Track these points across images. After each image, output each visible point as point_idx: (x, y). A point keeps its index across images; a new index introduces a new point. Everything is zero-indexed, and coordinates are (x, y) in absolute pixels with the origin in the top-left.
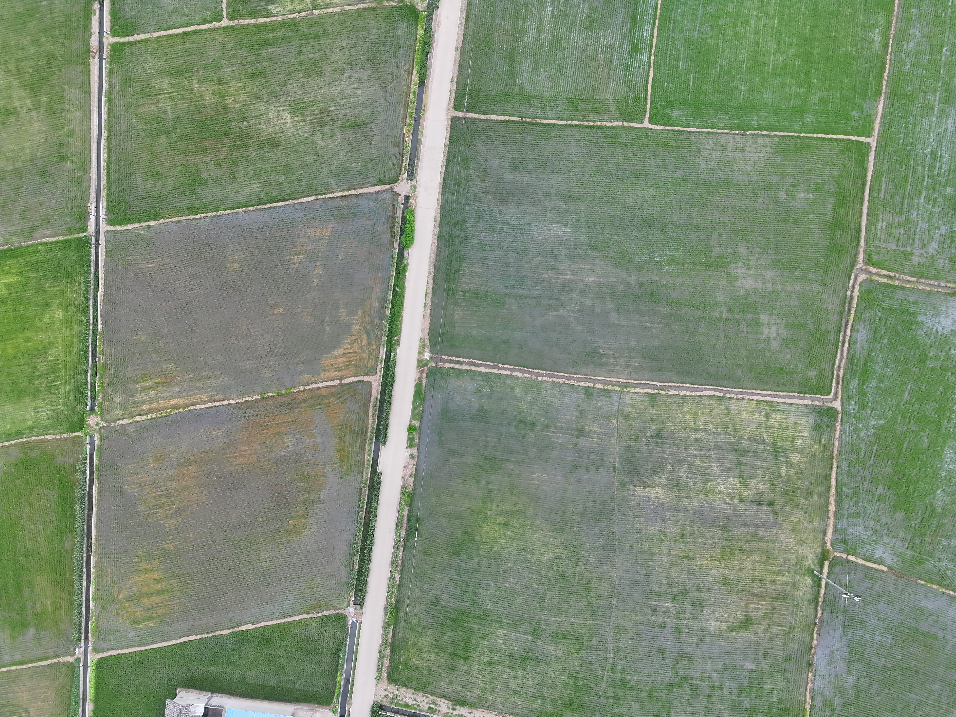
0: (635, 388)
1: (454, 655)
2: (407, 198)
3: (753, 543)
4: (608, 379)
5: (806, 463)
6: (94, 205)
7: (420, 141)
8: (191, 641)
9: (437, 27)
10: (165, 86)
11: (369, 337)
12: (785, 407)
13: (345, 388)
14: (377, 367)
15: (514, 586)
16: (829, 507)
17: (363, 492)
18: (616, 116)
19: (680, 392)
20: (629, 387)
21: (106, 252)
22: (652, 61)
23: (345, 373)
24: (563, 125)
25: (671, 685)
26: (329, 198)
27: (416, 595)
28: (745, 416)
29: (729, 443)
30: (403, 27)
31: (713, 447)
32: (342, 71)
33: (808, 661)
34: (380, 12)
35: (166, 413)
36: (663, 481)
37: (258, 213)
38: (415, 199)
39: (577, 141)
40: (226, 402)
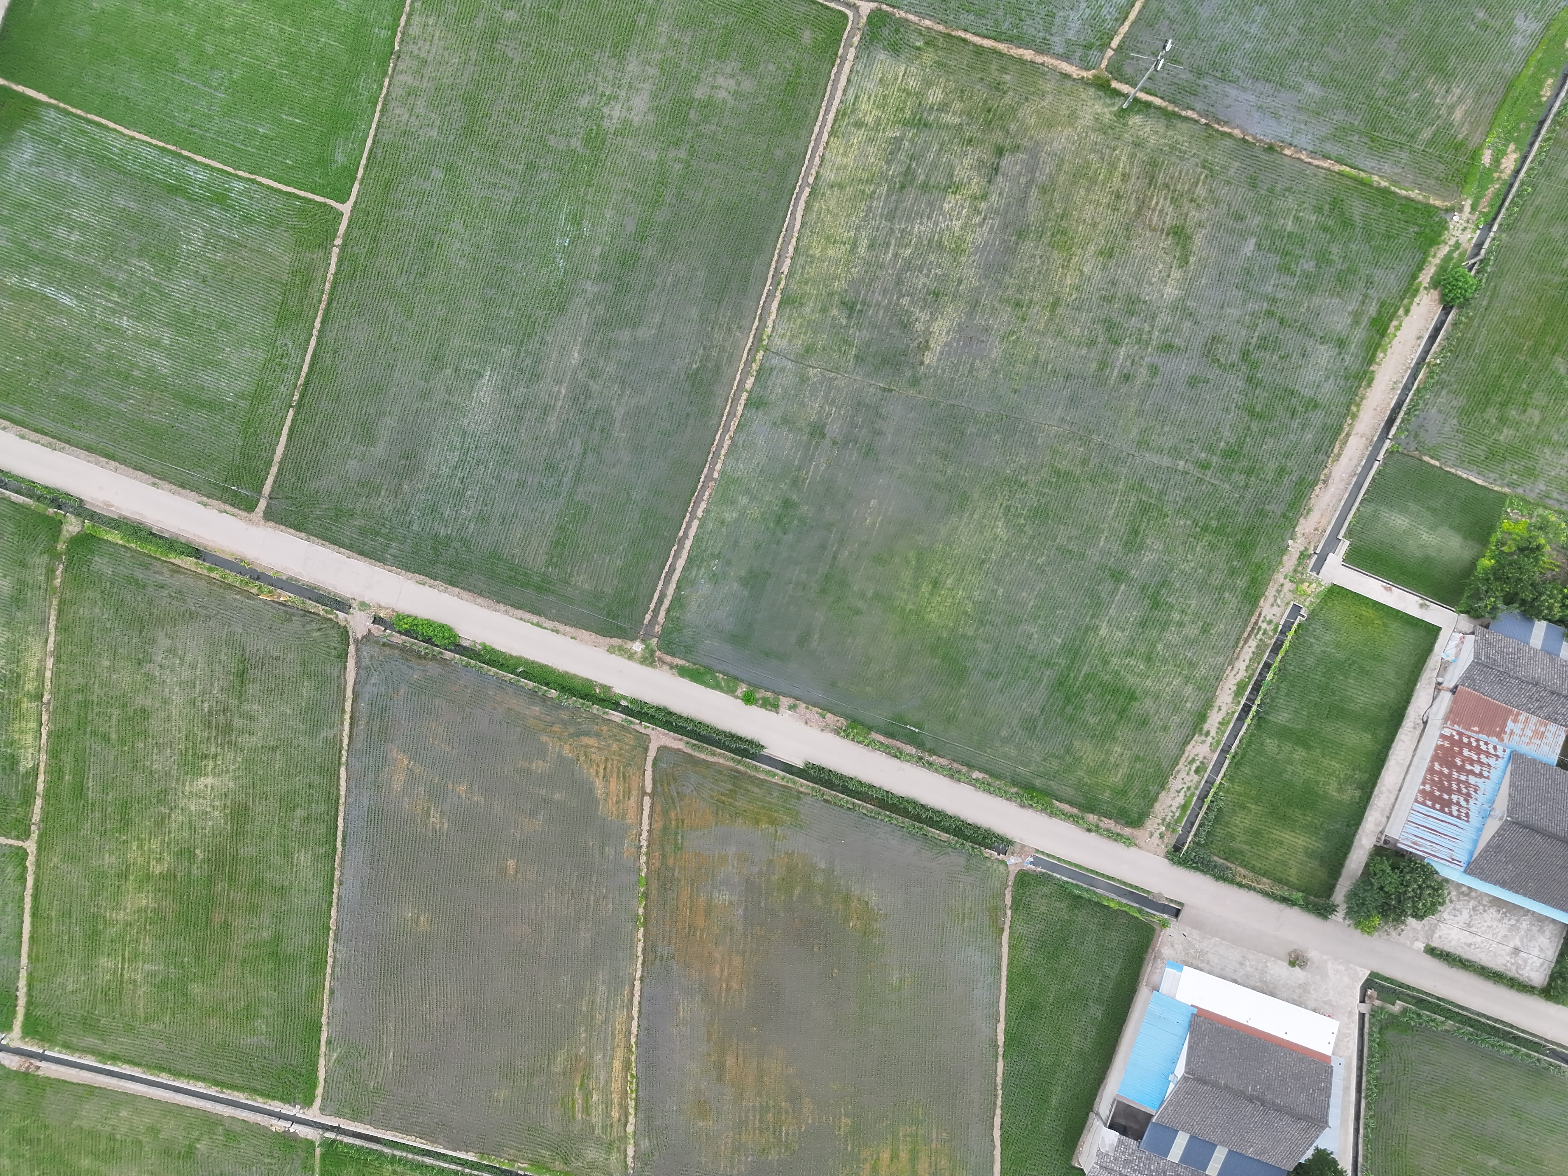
0: (765, 326)
1: (1122, 714)
2: (377, 620)
3: (1056, 195)
4: (742, 367)
5: (948, 80)
6: (274, 1121)
7: (291, 578)
8: (1002, 1124)
9: (113, 509)
10: (111, 964)
11: (587, 734)
12: (851, 91)
13: (659, 789)
14: (638, 731)
15: (1036, 593)
16: (1026, 61)
17: (829, 798)
18: (322, 254)
19: (788, 255)
20: (762, 334)
21: (354, 1119)
22: (246, 175)
23: (634, 785)
24: (318, 343)
25: (1250, 380)
26: (349, 745)
27: (1013, 752)
28: (850, 161)
29: (888, 196)
30: (101, 564)
31: (889, 224)
32: (149, 677)
33: (1265, 150)
34: (68, 595)
35: (631, 1083)
36: (924, 316)
37: (347, 863)
38: (380, 607)
39: (348, 327)
40: (637, 983)
